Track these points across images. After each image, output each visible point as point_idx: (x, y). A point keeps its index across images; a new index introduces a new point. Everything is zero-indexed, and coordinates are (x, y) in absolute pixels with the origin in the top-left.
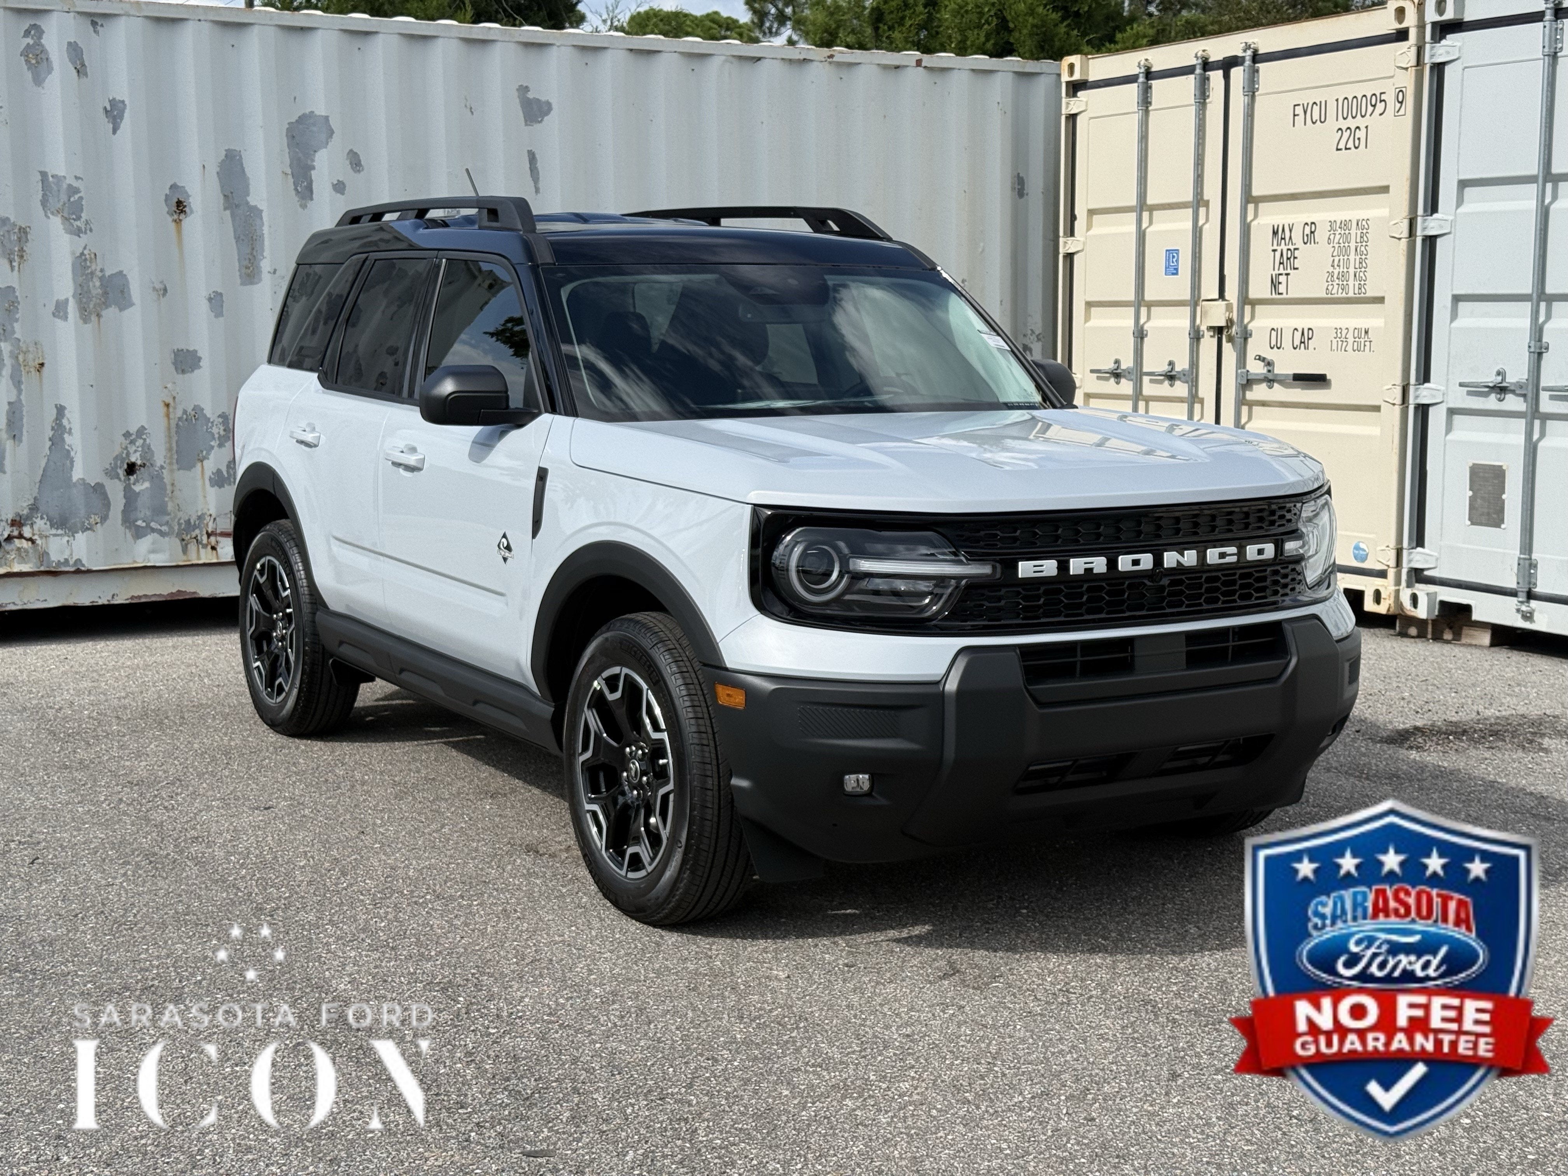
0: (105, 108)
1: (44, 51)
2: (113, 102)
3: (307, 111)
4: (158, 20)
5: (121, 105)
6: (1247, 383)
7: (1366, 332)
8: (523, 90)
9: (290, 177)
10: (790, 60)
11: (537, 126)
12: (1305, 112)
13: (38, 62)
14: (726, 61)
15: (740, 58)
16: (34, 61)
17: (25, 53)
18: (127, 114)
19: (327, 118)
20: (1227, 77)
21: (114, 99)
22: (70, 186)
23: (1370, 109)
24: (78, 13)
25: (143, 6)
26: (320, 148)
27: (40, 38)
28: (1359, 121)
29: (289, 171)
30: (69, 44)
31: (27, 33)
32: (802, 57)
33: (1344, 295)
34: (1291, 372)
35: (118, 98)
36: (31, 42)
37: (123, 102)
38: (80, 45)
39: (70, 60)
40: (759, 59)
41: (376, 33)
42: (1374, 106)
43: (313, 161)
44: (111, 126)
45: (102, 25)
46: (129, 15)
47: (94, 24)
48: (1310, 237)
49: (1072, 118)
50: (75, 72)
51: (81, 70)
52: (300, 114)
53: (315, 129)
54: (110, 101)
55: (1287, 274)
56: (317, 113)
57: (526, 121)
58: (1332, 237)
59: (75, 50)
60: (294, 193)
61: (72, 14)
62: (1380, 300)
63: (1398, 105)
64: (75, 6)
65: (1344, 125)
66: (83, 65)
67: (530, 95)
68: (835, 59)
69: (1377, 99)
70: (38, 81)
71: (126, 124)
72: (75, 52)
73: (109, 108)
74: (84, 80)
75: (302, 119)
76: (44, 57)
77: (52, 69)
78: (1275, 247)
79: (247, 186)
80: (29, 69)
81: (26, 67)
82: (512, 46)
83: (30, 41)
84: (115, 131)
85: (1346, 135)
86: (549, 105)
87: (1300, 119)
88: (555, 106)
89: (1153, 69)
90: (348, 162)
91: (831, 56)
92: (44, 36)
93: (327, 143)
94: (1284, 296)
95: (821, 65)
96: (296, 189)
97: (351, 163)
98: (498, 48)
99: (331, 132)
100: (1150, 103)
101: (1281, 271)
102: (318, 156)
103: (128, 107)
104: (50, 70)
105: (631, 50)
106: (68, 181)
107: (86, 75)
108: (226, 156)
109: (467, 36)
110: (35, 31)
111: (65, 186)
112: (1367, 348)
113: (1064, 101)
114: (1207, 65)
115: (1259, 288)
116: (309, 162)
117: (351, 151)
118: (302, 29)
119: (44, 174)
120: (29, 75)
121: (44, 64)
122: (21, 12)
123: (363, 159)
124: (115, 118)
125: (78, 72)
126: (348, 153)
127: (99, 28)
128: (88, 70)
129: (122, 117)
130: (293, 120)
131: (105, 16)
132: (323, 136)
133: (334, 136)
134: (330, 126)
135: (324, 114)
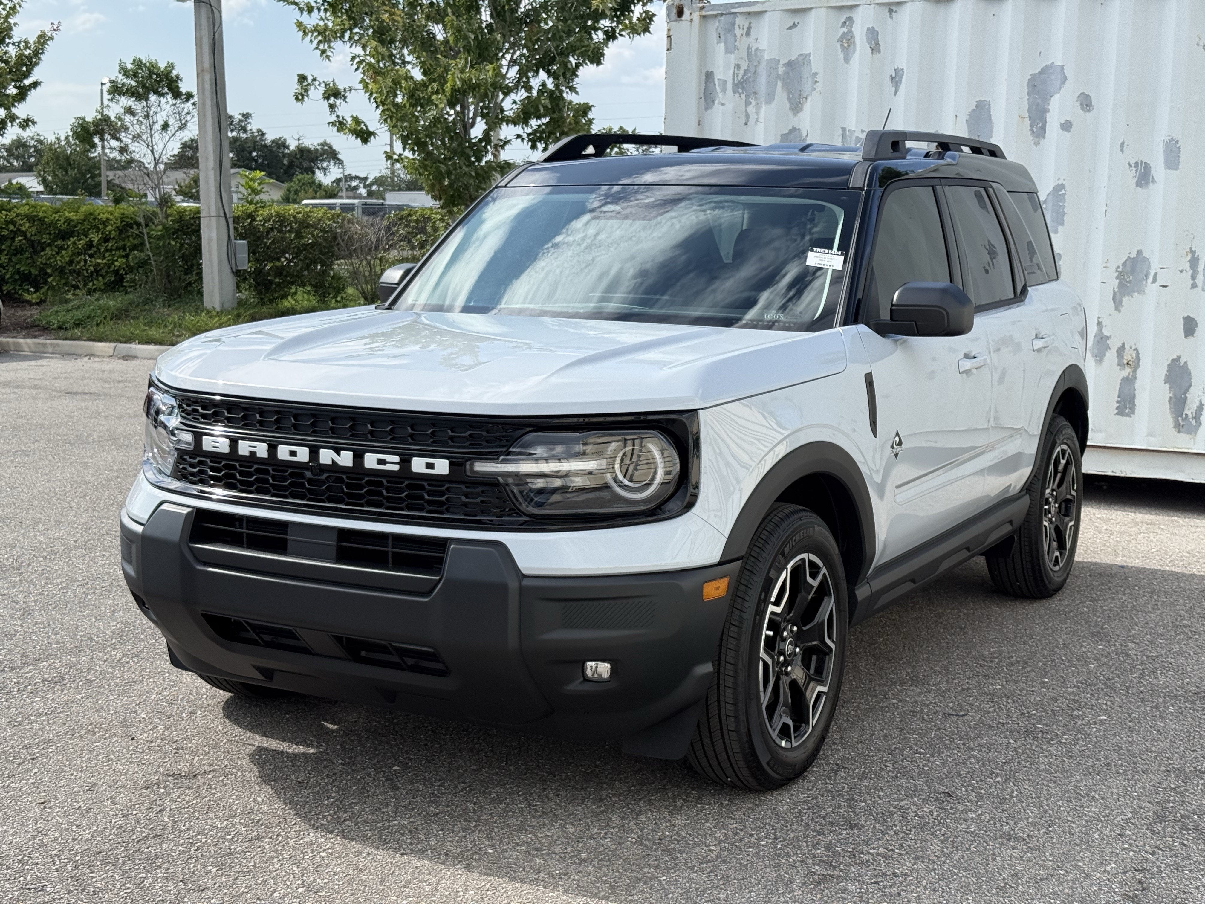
0: (892, 76)
1: (853, 37)
2: (897, 71)
3: (1049, 63)
5: (901, 73)
9: (1027, 120)
13: (849, 46)
16: (846, 45)
17: (840, 40)
18: (904, 80)
19: (1062, 67)
21: (897, 68)
22: (857, 137)
24: (878, 4)
26: (1055, 94)
27: (851, 27)
29: (1027, 115)
30: (868, 29)
31: (843, 24)
35: (900, 67)
37: (902, 70)
38: (876, 29)
39: (868, 41)
43: (1049, 104)
44: (894, 89)
45: (896, 11)
47: (891, 11)
50: (870, 50)
51: (875, 48)
52: (1043, 65)
53: (1053, 77)
54: (895, 70)
56: (1057, 64)
59: (872, 33)
60: (1030, 133)
61: (873, 6)
66: (877, 44)
70: (847, 60)
71: (902, 87)
72: (873, 36)
73: (894, 76)
74: (877, 55)
75: (1044, 70)
76: (853, 41)
77: (856, 50)
79: (991, 130)
80: (842, 51)
81: (840, 50)
83: (845, 30)
84: (895, 94)
90: (1078, 103)
92: (855, 25)
93: (1060, 89)
96: (1032, 130)
97: (1081, 105)
99: (1065, 79)
102: (1052, 100)
103: (905, 74)
106: (856, 134)
107: (879, 51)
108: (977, 106)
110: (849, 22)
111: (854, 138)
116: (1045, 106)
117: (1083, 93)
119: (844, 129)
120: (841, 56)
121: (852, 46)
122: (841, 8)
123: (1093, 99)
124: (897, 82)
125: (872, 50)
126: (1079, 96)
127: (893, 14)
128: (881, 48)
129: (900, 81)
130: (1037, 72)
131: (899, 4)
132: (1058, 83)
133: (1067, 82)
134: (1064, 74)
135: (1060, 64)
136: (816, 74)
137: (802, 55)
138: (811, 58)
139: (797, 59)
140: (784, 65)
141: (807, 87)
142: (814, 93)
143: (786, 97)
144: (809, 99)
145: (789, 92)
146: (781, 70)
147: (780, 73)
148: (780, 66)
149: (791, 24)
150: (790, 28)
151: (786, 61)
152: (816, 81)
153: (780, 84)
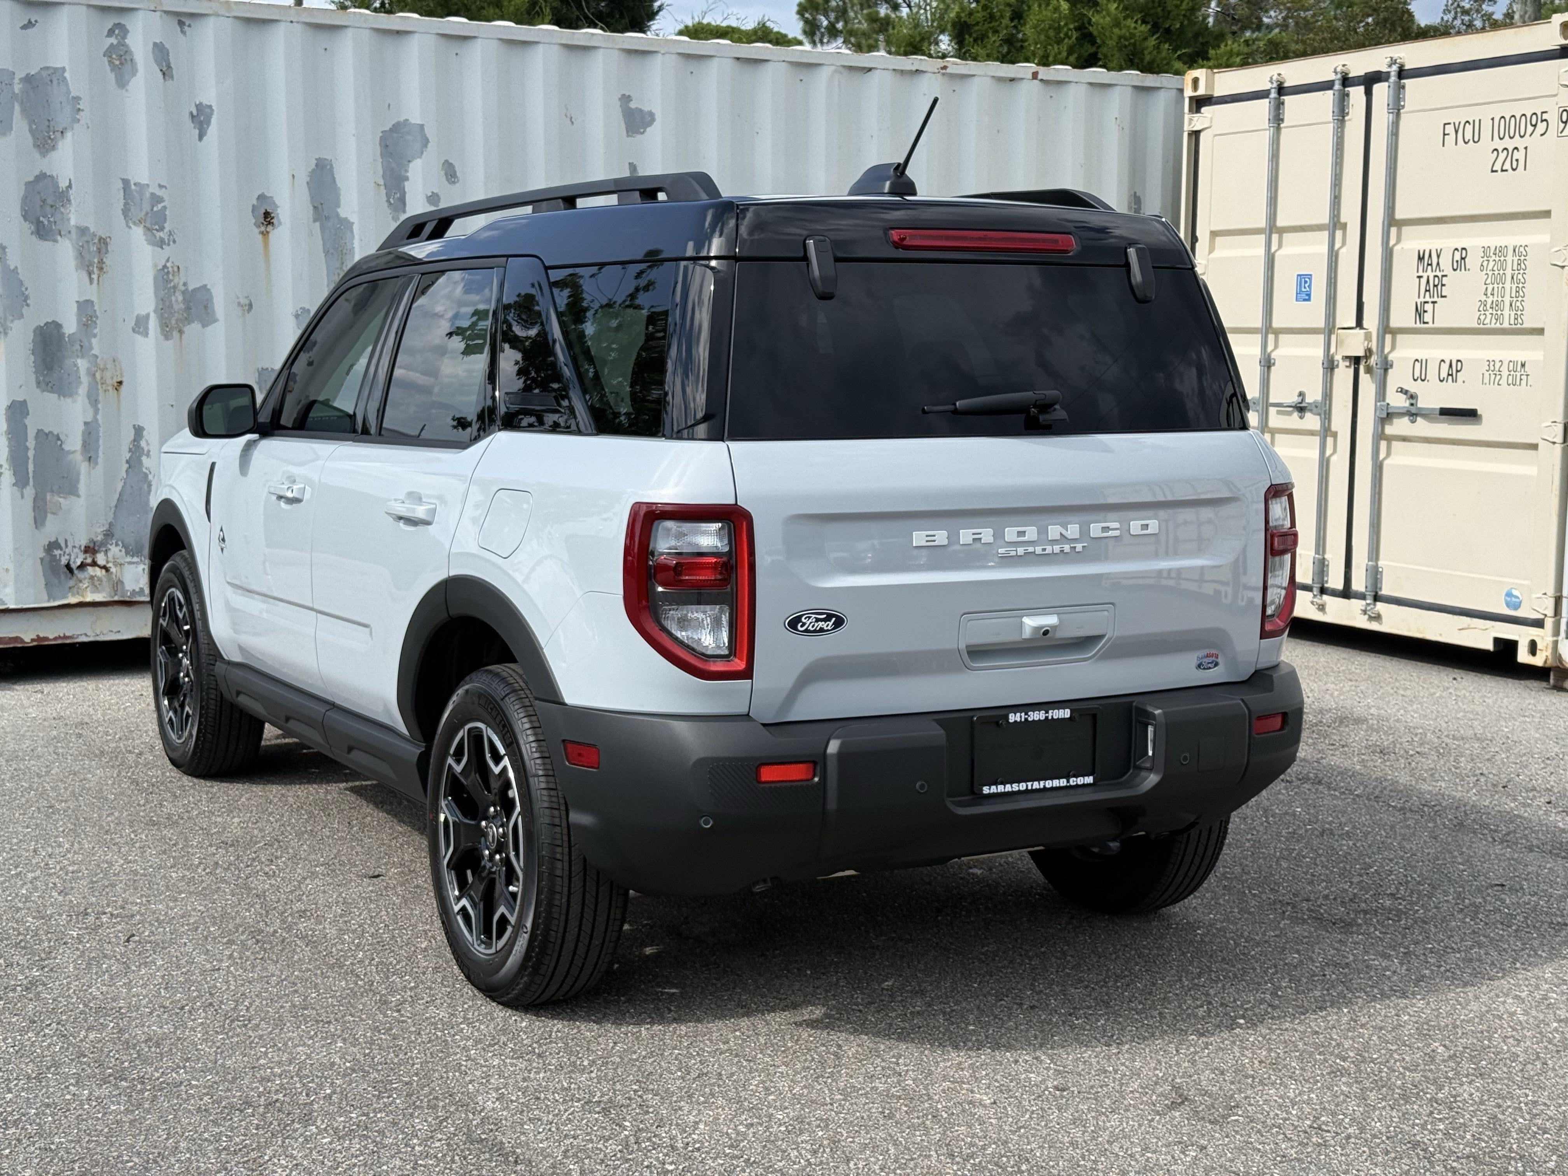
0: (191, 113)
1: (128, 51)
2: (199, 107)
3: (402, 119)
4: (249, 21)
5: (208, 110)
6: (1387, 416)
7: (1523, 365)
8: (626, 99)
9: (383, 188)
10: (902, 71)
11: (639, 137)
12: (1457, 132)
13: (121, 64)
14: (836, 71)
15: (851, 68)
16: (117, 63)
17: (108, 53)
18: (214, 120)
19: (422, 126)
20: (1369, 93)
21: (201, 104)
22: (153, 194)
23: (1530, 129)
24: (165, 12)
25: (233, 5)
26: (414, 158)
27: (124, 38)
28: (1517, 142)
29: (382, 182)
30: (155, 44)
31: (111, 33)
32: (914, 69)
33: (1498, 325)
34: (1438, 406)
35: (206, 102)
36: (115, 42)
37: (210, 107)
38: (167, 46)
39: (156, 61)
40: (870, 70)
41: (475, 37)
42: (1535, 126)
43: (407, 171)
44: (197, 131)
45: (189, 26)
46: (217, 15)
47: (181, 24)
48: (1461, 262)
49: (1195, 135)
50: (160, 74)
51: (166, 73)
52: (393, 122)
53: (409, 137)
54: (196, 106)
55: (1434, 303)
56: (413, 121)
57: (627, 132)
58: (1485, 264)
59: (160, 51)
60: (386, 204)
61: (158, 13)
62: (1540, 331)
63: (1562, 125)
64: (161, 4)
65: (1500, 145)
66: (169, 67)
67: (633, 105)
68: (948, 71)
69: (1537, 120)
70: (122, 83)
71: (213, 130)
72: (161, 53)
73: (195, 113)
74: (169, 83)
75: (397, 128)
76: (128, 58)
77: (137, 71)
78: (1421, 273)
79: (338, 197)
80: (112, 70)
81: (108, 68)
82: (616, 53)
83: (113, 40)
84: (201, 138)
85: (1503, 156)
86: (652, 115)
87: (1449, 140)
88: (658, 116)
89: (1286, 85)
90: (443, 173)
91: (945, 68)
92: (129, 36)
93: (422, 153)
94: (1430, 325)
95: (934, 76)
96: (388, 201)
97: (446, 174)
98: (600, 55)
99: (426, 142)
100: (1282, 120)
101: (1427, 299)
102: (411, 165)
103: (215, 113)
104: (134, 72)
105: (738, 59)
106: (151, 190)
107: (172, 78)
108: (317, 165)
109: (569, 42)
110: (118, 31)
111: (148, 195)
112: (1524, 382)
113: (1187, 117)
114: (1346, 81)
115: (1402, 316)
116: (403, 173)
117: (446, 161)
118: (398, 32)
119: (126, 182)
120: (112, 77)
121: (128, 66)
122: (105, 10)
123: (457, 169)
124: (201, 123)
125: (164, 74)
126: (443, 164)
127: (186, 28)
128: (174, 72)
129: (208, 123)
130: (387, 129)
131: (193, 15)
132: (418, 146)
133: (429, 145)
134: (425, 135)
135: (419, 122)
136: (77, 99)
137: (47, 68)
138: (67, 75)
139: (39, 73)
140: (21, 80)
141: (62, 118)
142: (76, 126)
143: (27, 128)
144: (69, 135)
145: (31, 122)
146: (17, 88)
147: (17, 91)
148: (16, 81)
149: (26, 22)
150: (24, 27)
151: (23, 75)
152: (79, 110)
153: (17, 107)
